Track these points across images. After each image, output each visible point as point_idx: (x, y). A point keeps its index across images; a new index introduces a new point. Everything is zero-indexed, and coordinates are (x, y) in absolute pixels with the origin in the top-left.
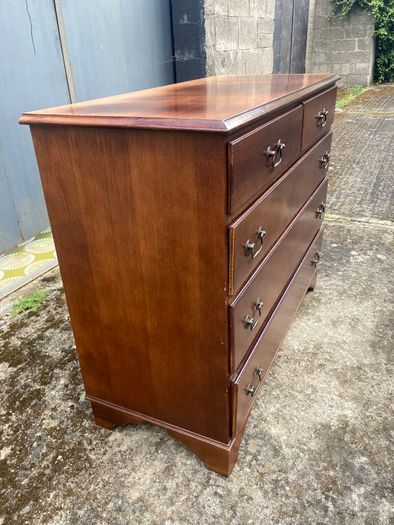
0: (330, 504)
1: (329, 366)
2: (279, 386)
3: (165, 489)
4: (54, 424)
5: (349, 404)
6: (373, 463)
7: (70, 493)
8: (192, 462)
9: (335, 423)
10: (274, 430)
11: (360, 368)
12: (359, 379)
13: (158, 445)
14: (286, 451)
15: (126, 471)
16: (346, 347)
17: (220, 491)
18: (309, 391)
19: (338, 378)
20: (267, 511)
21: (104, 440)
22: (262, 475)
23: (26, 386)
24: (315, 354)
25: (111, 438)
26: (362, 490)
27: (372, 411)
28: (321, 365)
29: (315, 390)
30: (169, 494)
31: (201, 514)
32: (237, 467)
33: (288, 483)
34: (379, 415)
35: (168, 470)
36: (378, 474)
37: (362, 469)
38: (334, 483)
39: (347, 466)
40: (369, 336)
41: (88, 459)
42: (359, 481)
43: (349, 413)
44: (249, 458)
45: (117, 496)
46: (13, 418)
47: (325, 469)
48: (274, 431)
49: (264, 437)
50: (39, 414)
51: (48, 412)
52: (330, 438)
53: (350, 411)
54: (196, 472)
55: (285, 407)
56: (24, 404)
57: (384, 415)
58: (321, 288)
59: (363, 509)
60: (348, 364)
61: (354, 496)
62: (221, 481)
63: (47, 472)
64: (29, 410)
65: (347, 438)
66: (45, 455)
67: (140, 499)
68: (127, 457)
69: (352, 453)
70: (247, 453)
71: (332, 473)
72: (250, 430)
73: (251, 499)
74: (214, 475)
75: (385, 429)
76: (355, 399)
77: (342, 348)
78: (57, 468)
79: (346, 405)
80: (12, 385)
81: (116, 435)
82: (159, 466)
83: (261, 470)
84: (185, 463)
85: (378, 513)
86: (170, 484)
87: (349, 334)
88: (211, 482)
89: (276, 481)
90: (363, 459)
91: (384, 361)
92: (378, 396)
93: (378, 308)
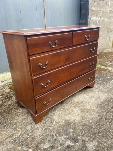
0: (55, 137)
1: (81, 107)
2: (64, 108)
3: (22, 122)
4: (10, 103)
5: (79, 117)
6: (74, 132)
7: (4, 117)
8: (31, 119)
9: (71, 120)
11: (89, 110)
12: (87, 112)
13: (27, 113)
14: (54, 123)
15: (17, 116)
16: (90, 104)
17: (33, 126)
19: (81, 110)
20: (40, 134)
21: (17, 109)
22: (45, 126)
23: (10, 95)
24: (80, 103)
25: (19, 109)
26: (66, 137)
27: (84, 120)
28: (79, 106)
29: (73, 112)
30: (22, 123)
31: (25, 129)
32: (40, 123)
33: (49, 129)
34: (85, 122)
35: (25, 119)
36: (73, 134)
37: (70, 132)
38: (60, 133)
39: (66, 130)
40: (99, 103)
41: (12, 112)
42: (67, 134)
43: (77, 119)
44: (44, 121)
45: (12, 121)
46: (4, 100)
47: (61, 129)
48: (55, 118)
49: (51, 118)
50: (9, 101)
51: (11, 101)
52: (67, 123)
53: (78, 119)
54: (31, 121)
56: (7, 98)
57: (87, 122)
58: (95, 88)
59: (62, 141)
60: (87, 108)
61: (62, 137)
62: (34, 124)
63: (3, 112)
64: (7, 99)
65: (72, 125)
66: (5, 109)
67: (16, 122)
68: (19, 113)
69: (70, 128)
70: (45, 120)
71: (61, 131)
72: (49, 116)
73: (38, 130)
74: (34, 123)
75: (84, 125)
76: (82, 116)
77: (89, 104)
78: (5, 112)
79: (78, 117)
80: (8, 94)
81: (20, 109)
82: (24, 117)
83: (45, 125)
84: (30, 118)
85: (65, 143)
86: (24, 122)
87: (94, 101)
88: (32, 124)
89: (47, 128)
90: (72, 130)
91: (98, 110)
92: (89, 117)
93: (108, 96)
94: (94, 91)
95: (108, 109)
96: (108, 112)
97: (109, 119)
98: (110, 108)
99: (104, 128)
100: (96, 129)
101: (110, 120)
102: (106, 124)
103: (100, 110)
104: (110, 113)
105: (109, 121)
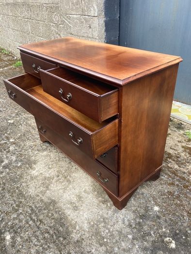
2: (59, 160)
5: (37, 174)
6: (16, 166)
10: (45, 153)
18: (50, 166)
19: (49, 177)
24: (66, 178)
27: (29, 177)
28: (58, 176)
29: (50, 168)
39: (21, 161)
40: (61, 205)
42: (16, 161)
43: (34, 172)
53: (34, 173)
55: (50, 158)
57: (25, 180)
60: (52, 185)
75: (21, 176)
76: (37, 176)
79: (37, 173)
87: (68, 198)
90: (19, 165)
91: (43, 198)
92: (32, 183)
93: (77, 228)
94: (104, 206)
95: (39, 212)
96: (32, 210)
97: (18, 206)
98: (41, 217)
99: (7, 195)
100: (9, 186)
101: (17, 208)
102: (12, 199)
103: (42, 201)
104: (30, 212)
105: (15, 205)
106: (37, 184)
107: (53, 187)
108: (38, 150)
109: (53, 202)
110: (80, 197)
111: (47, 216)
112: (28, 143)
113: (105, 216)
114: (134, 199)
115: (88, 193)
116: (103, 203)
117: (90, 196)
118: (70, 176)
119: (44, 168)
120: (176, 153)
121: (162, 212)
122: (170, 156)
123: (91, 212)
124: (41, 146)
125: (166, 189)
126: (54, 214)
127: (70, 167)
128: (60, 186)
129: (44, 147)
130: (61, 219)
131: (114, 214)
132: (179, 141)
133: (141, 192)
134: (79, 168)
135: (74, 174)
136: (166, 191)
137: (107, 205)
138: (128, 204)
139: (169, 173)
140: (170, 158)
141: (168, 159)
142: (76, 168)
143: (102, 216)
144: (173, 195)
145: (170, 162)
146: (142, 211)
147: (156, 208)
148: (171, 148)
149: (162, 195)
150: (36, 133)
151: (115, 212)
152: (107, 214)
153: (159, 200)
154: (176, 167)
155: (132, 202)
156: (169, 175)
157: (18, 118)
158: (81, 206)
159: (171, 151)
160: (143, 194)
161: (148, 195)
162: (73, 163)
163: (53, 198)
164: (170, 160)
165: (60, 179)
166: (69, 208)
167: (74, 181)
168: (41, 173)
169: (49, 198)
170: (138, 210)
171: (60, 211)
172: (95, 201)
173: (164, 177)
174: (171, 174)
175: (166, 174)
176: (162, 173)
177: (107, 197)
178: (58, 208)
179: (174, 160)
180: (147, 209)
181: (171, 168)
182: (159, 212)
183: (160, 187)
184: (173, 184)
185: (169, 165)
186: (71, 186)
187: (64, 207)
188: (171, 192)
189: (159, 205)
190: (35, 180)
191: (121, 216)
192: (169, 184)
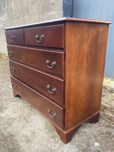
1: (18, 119)
2: (23, 108)
5: (4, 116)
10: (15, 103)
18: (16, 111)
19: (13, 118)
24: (25, 119)
28: (20, 118)
29: (15, 112)
43: (3, 114)
55: (17, 106)
60: (14, 124)
87: (24, 133)
91: (4, 132)
103: (2, 134)
106: (3, 122)
107: (14, 125)
108: (10, 101)
109: (11, 136)
110: (33, 133)
111: (3, 146)
112: (4, 97)
113: (53, 148)
114: (78, 136)
115: (41, 130)
116: (52, 138)
117: (42, 132)
118: (29, 118)
119: (11, 112)
120: (111, 106)
121: (102, 147)
122: (106, 108)
123: (42, 144)
124: (13, 99)
125: (105, 130)
126: (9, 145)
127: (31, 112)
128: (20, 125)
129: (15, 100)
130: (14, 149)
131: (60, 147)
132: (112, 100)
133: (84, 131)
134: (37, 113)
135: (32, 117)
136: (104, 131)
137: (55, 140)
138: (73, 140)
139: (106, 119)
140: (106, 109)
141: (105, 110)
142: (35, 113)
143: (49, 149)
144: (110, 135)
145: (106, 112)
146: (85, 146)
147: (97, 144)
148: (106, 104)
149: (101, 134)
150: (11, 92)
151: (61, 145)
152: (55, 147)
153: (99, 138)
154: (111, 115)
155: (76, 138)
156: (107, 121)
157: (2, 84)
158: (34, 139)
159: (107, 105)
160: (85, 132)
161: (89, 134)
162: (33, 110)
163: (12, 133)
164: (106, 111)
165: (21, 120)
166: (23, 141)
167: (31, 121)
168: (8, 116)
169: (9, 133)
170: (81, 144)
171: (15, 143)
172: (46, 136)
173: (102, 121)
174: (107, 120)
175: (104, 119)
176: (100, 119)
177: (56, 133)
178: (14, 140)
179: (109, 111)
180: (88, 145)
181: (107, 116)
182: (99, 147)
183: (99, 128)
184: (110, 126)
185: (106, 114)
186: (28, 125)
187: (19, 140)
188: (108, 132)
189: (99, 142)
190: (2, 120)
191: (66, 149)
192: (107, 126)
